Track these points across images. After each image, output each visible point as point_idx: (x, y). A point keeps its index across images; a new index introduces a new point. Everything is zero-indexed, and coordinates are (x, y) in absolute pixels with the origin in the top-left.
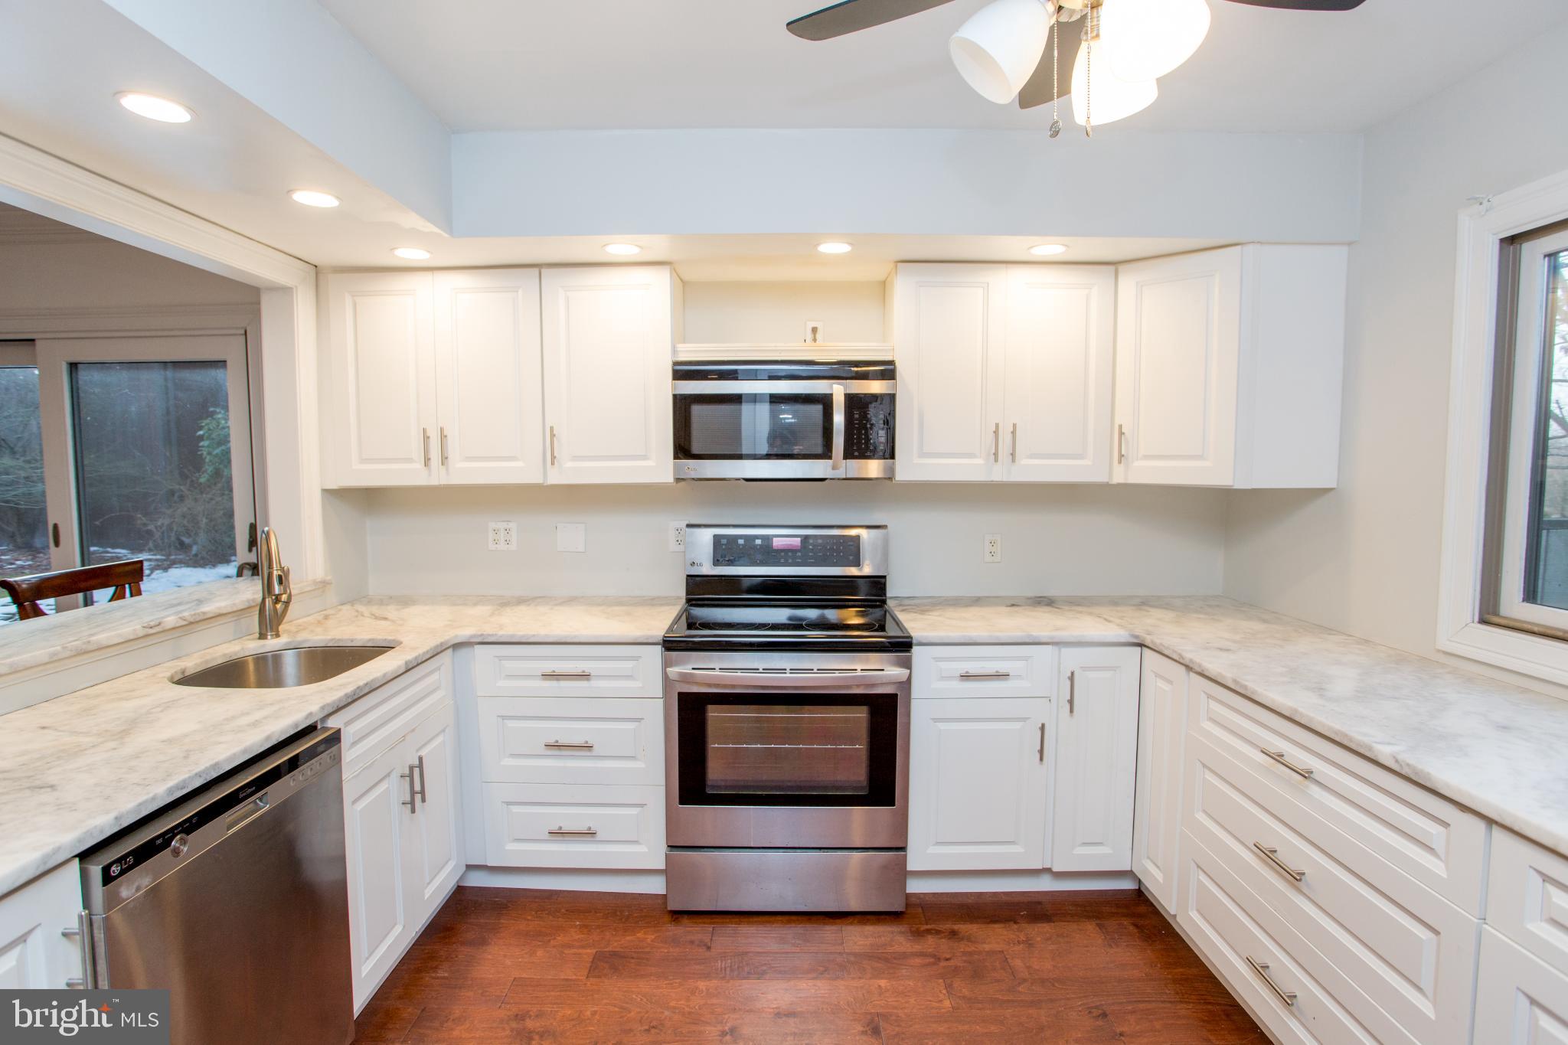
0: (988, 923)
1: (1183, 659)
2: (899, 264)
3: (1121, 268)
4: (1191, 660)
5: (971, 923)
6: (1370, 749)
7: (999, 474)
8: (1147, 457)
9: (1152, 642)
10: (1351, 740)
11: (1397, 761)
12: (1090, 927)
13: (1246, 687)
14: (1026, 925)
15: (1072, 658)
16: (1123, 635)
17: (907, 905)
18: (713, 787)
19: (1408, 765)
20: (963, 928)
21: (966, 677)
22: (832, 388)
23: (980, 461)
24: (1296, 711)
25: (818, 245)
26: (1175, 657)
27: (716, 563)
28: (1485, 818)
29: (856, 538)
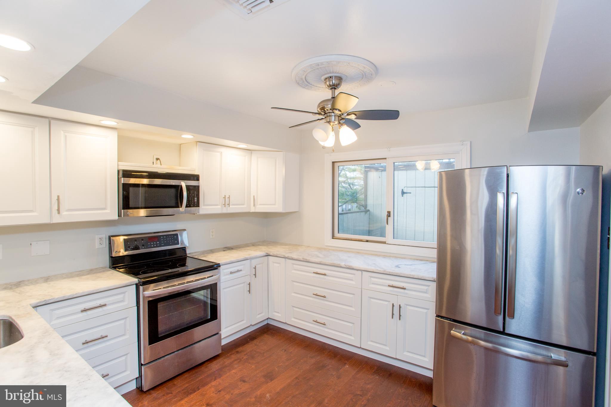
0: (243, 346)
1: (285, 256)
2: (198, 143)
3: (253, 152)
4: (288, 256)
5: (239, 348)
6: (340, 265)
7: (225, 211)
8: (260, 204)
9: (273, 254)
10: (335, 264)
11: (345, 265)
12: (266, 336)
13: (306, 259)
14: (252, 342)
15: (254, 262)
16: (263, 253)
17: (222, 350)
18: (161, 334)
19: (348, 266)
20: (238, 349)
21: (231, 273)
22: (181, 183)
23: (219, 207)
24: (321, 261)
25: (182, 135)
26: (282, 256)
27: (126, 250)
28: (362, 271)
29: (177, 235)
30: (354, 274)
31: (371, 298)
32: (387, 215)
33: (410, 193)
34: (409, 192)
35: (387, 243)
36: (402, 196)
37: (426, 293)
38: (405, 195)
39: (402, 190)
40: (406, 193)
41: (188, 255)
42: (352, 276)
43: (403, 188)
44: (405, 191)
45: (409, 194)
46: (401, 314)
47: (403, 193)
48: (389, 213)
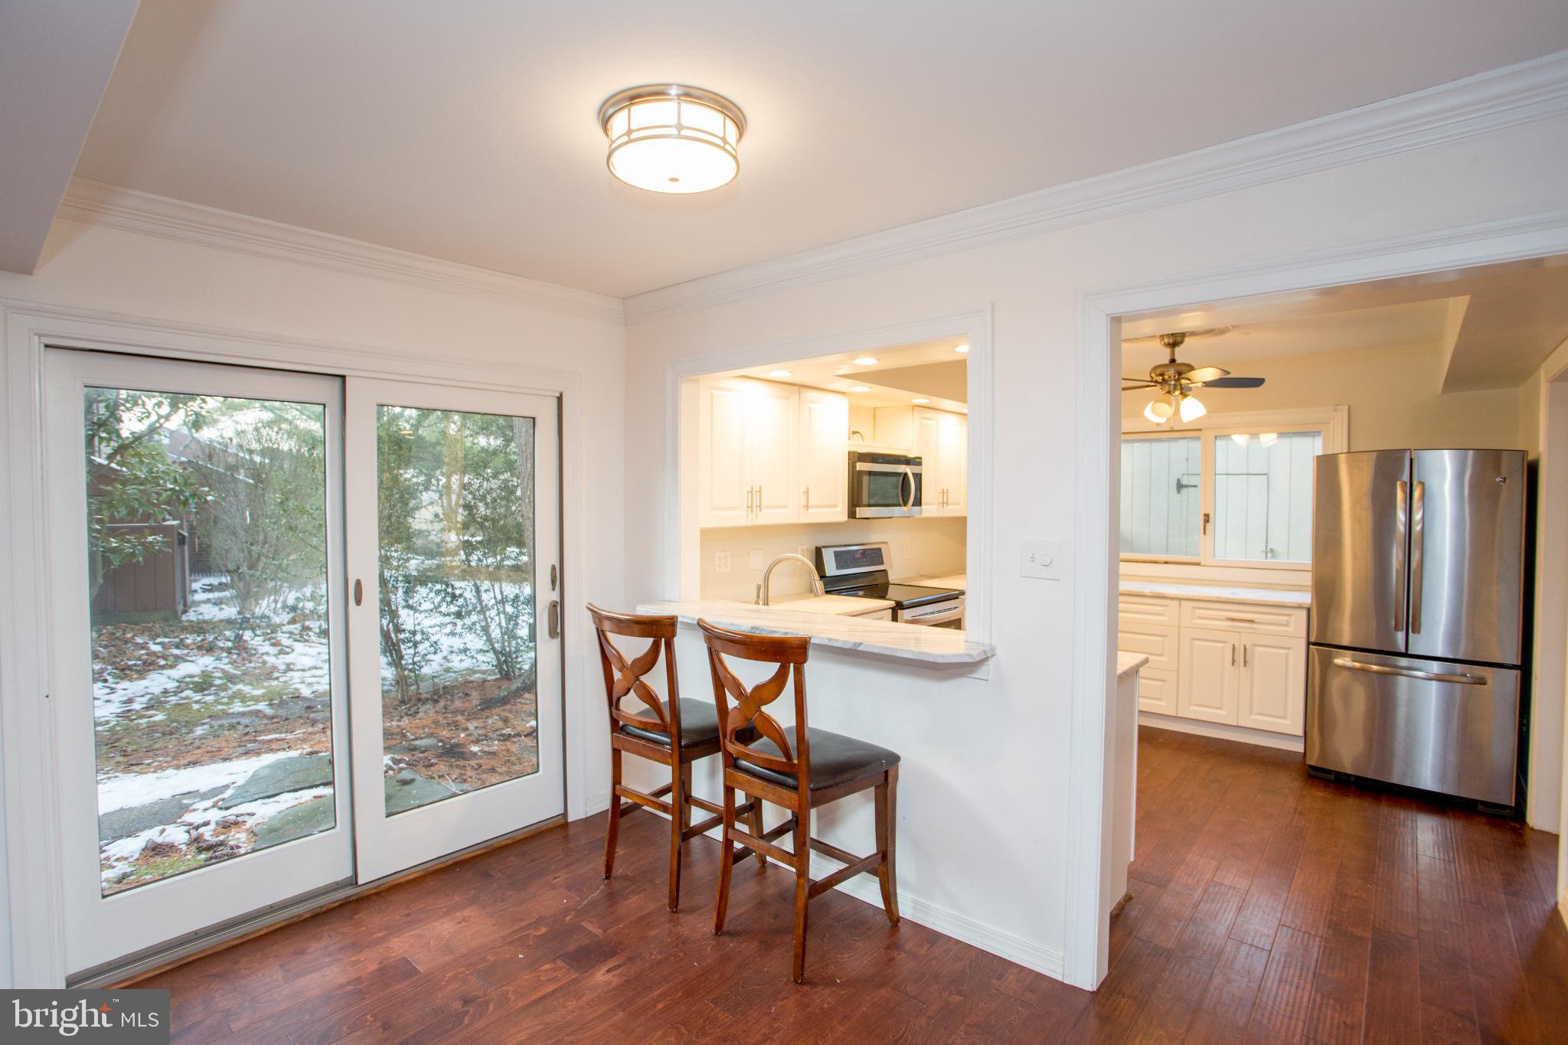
7: (941, 513)
10: (1133, 592)
19: (1156, 593)
22: (906, 469)
23: (934, 507)
27: (838, 568)
28: (1180, 599)
29: (880, 549)
30: (1166, 606)
31: (1194, 639)
32: (1205, 520)
33: (1196, 486)
34: (1193, 484)
35: (1202, 564)
36: (1179, 493)
37: (1286, 625)
38: (1184, 491)
39: (1179, 480)
40: (1187, 486)
41: (891, 582)
42: (1163, 608)
43: (1180, 477)
44: (1184, 482)
45: (1193, 488)
46: (1247, 660)
47: (1180, 486)
48: (1207, 516)
